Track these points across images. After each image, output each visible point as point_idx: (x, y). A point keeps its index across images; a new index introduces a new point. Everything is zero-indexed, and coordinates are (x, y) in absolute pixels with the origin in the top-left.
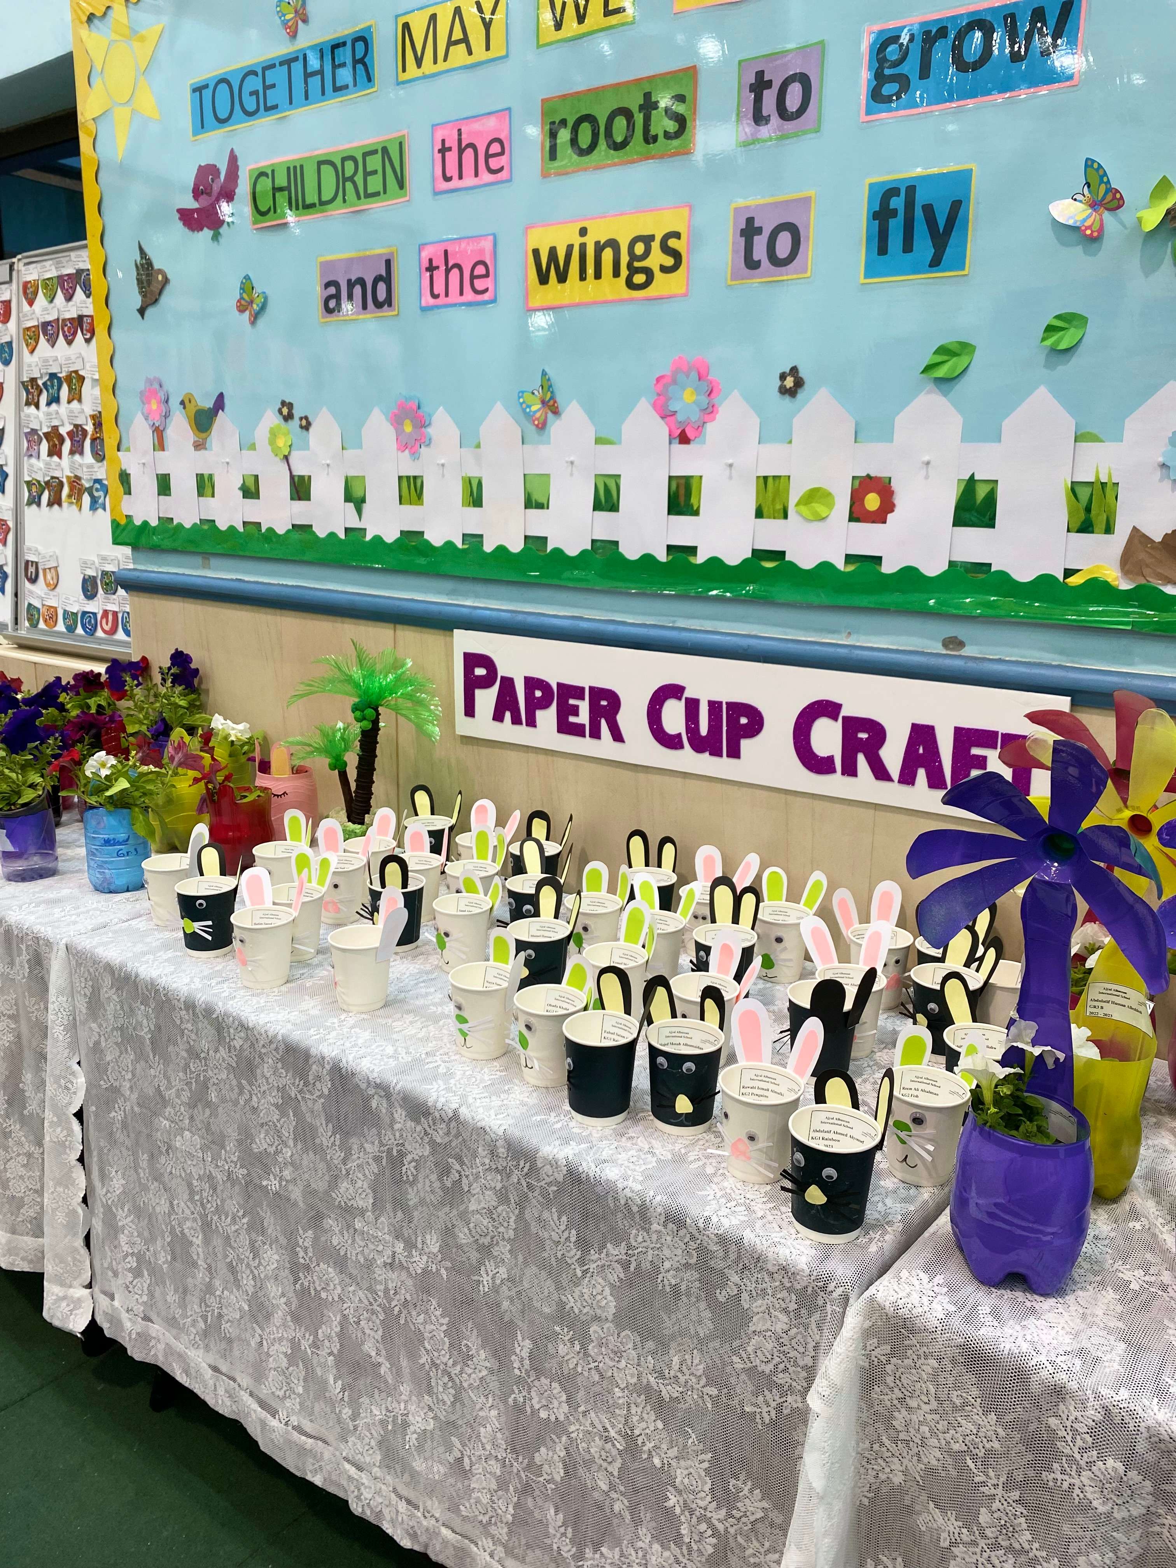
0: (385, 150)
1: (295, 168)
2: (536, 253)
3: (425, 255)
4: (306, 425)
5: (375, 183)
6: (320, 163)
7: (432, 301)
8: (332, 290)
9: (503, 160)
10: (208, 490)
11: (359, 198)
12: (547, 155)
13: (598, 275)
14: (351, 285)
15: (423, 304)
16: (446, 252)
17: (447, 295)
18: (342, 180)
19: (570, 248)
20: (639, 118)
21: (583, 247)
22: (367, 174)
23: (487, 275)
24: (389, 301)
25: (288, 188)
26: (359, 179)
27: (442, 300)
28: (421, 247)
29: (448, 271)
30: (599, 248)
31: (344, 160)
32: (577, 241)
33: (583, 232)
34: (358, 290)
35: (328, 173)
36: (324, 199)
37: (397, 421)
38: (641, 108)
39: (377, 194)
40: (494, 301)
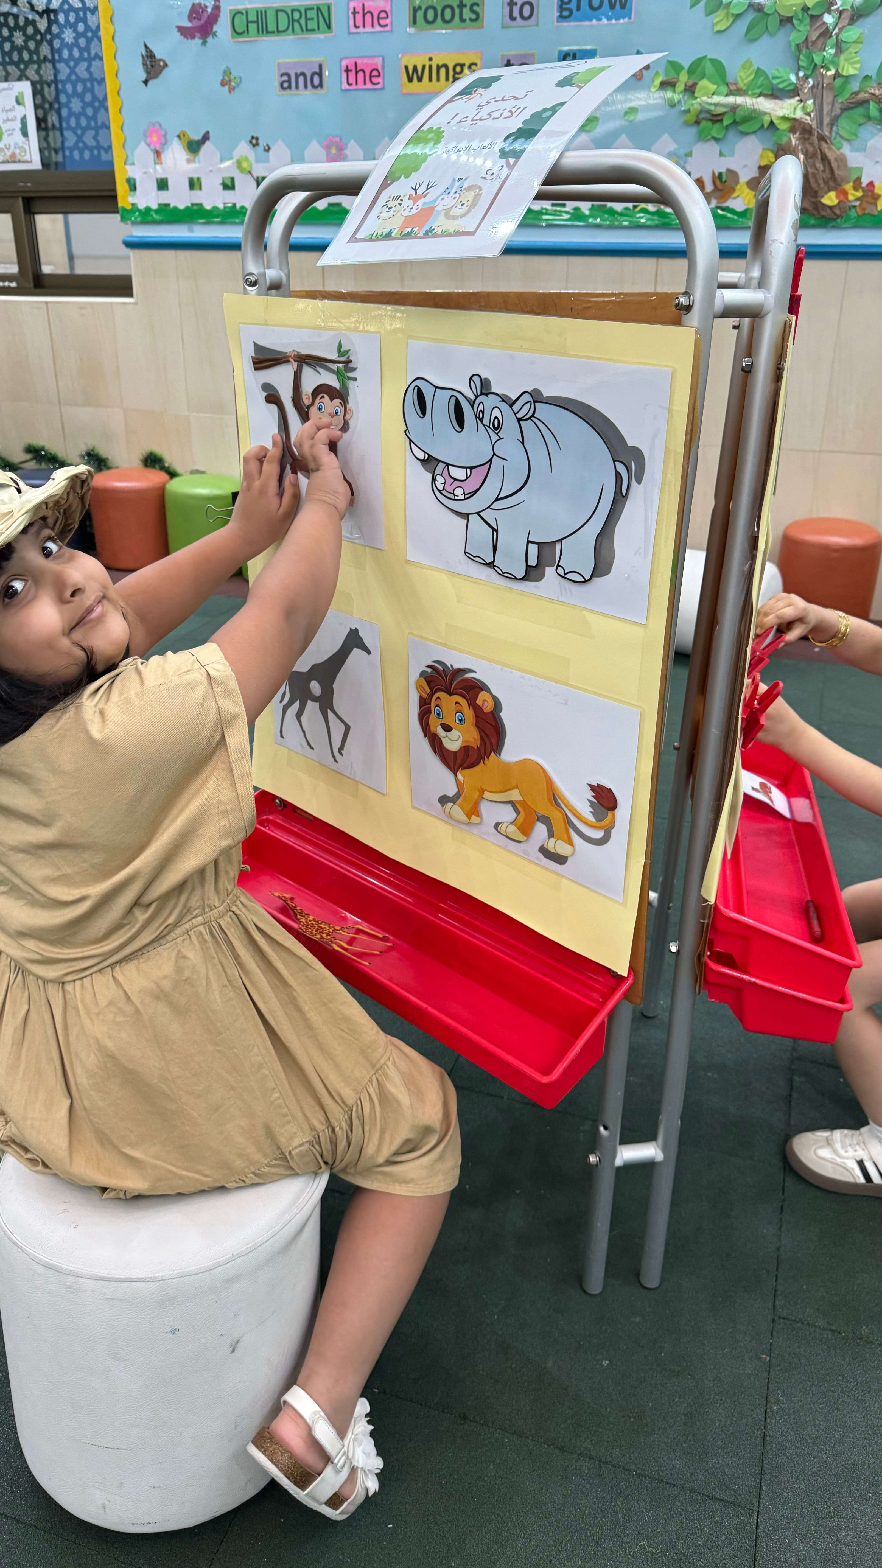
0: (319, 9)
1: (261, 12)
2: (406, 68)
3: (344, 63)
4: (267, 149)
5: (312, 25)
6: (277, 11)
7: (347, 87)
8: (285, 78)
9: (388, 21)
10: (197, 186)
11: (302, 30)
12: (412, 21)
13: (438, 79)
14: (297, 76)
15: (343, 88)
16: (356, 64)
17: (356, 84)
18: (292, 21)
19: (424, 67)
20: (457, 11)
21: (430, 67)
22: (307, 19)
23: (379, 75)
24: (321, 85)
25: (257, 22)
26: (303, 21)
27: (354, 87)
28: (341, 60)
29: (357, 73)
30: (438, 68)
31: (292, 11)
32: (427, 63)
33: (431, 59)
34: (301, 79)
35: (282, 17)
36: (280, 29)
37: (327, 148)
38: (458, 6)
39: (313, 30)
40: (383, 89)
